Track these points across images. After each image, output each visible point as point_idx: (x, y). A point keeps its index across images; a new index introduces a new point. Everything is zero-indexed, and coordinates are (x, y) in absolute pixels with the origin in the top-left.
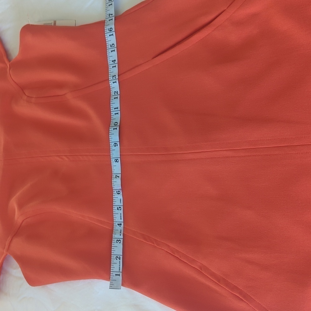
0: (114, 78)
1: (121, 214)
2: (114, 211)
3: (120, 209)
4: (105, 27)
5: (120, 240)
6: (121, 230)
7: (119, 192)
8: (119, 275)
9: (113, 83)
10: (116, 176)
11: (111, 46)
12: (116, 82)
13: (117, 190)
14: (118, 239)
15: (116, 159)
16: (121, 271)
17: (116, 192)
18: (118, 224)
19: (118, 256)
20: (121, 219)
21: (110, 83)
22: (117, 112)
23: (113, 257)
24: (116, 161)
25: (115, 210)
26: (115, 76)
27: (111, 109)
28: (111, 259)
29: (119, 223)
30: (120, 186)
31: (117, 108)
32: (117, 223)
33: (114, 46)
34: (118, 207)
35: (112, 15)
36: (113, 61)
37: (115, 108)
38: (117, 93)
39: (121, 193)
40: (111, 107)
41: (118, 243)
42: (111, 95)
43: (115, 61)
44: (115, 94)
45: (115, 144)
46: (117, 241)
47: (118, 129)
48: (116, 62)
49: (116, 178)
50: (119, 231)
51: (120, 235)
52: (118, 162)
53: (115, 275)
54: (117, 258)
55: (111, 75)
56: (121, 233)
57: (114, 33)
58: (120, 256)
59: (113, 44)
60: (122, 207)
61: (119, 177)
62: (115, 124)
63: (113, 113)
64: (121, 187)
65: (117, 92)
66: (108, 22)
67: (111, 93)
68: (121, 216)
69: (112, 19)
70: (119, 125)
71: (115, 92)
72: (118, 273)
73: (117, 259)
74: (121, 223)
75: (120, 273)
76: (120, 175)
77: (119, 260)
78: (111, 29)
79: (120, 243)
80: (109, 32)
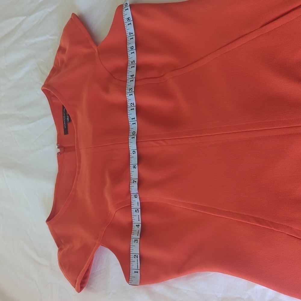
0: (131, 91)
1: (139, 216)
2: (132, 213)
3: (138, 211)
4: (127, 45)
5: (137, 240)
6: (139, 231)
7: (136, 196)
8: (138, 272)
9: (130, 95)
10: (134, 181)
11: (132, 63)
12: (132, 95)
13: (134, 194)
14: (136, 239)
15: (134, 165)
16: (139, 268)
17: (133, 196)
18: (137, 226)
19: (136, 255)
20: (139, 221)
21: (127, 96)
22: (134, 122)
23: (132, 256)
24: (134, 167)
25: (134, 213)
26: (132, 89)
27: (129, 119)
28: (130, 257)
29: (137, 224)
30: (137, 190)
31: (134, 118)
32: (135, 224)
33: (134, 63)
34: (136, 209)
35: (132, 34)
36: (131, 76)
37: (132, 119)
38: (134, 105)
39: (138, 197)
40: (129, 117)
41: (136, 242)
42: (128, 106)
43: (133, 75)
44: (131, 105)
45: (133, 151)
46: (135, 241)
47: (135, 138)
48: (134, 77)
49: (133, 182)
50: (137, 231)
51: (138, 235)
52: (135, 168)
53: (134, 272)
54: (135, 256)
55: (128, 87)
56: (138, 233)
57: (135, 51)
58: (137, 255)
59: (134, 61)
60: (140, 210)
61: (136, 182)
62: (133, 133)
63: (131, 123)
64: (137, 192)
65: (133, 103)
66: (129, 40)
67: (128, 105)
68: (139, 218)
69: (133, 38)
70: (136, 134)
71: (131, 103)
72: (137, 271)
73: (135, 258)
74: (139, 224)
75: (138, 270)
76: (137, 180)
77: (137, 259)
78: (132, 48)
79: (137, 242)
80: (131, 50)
